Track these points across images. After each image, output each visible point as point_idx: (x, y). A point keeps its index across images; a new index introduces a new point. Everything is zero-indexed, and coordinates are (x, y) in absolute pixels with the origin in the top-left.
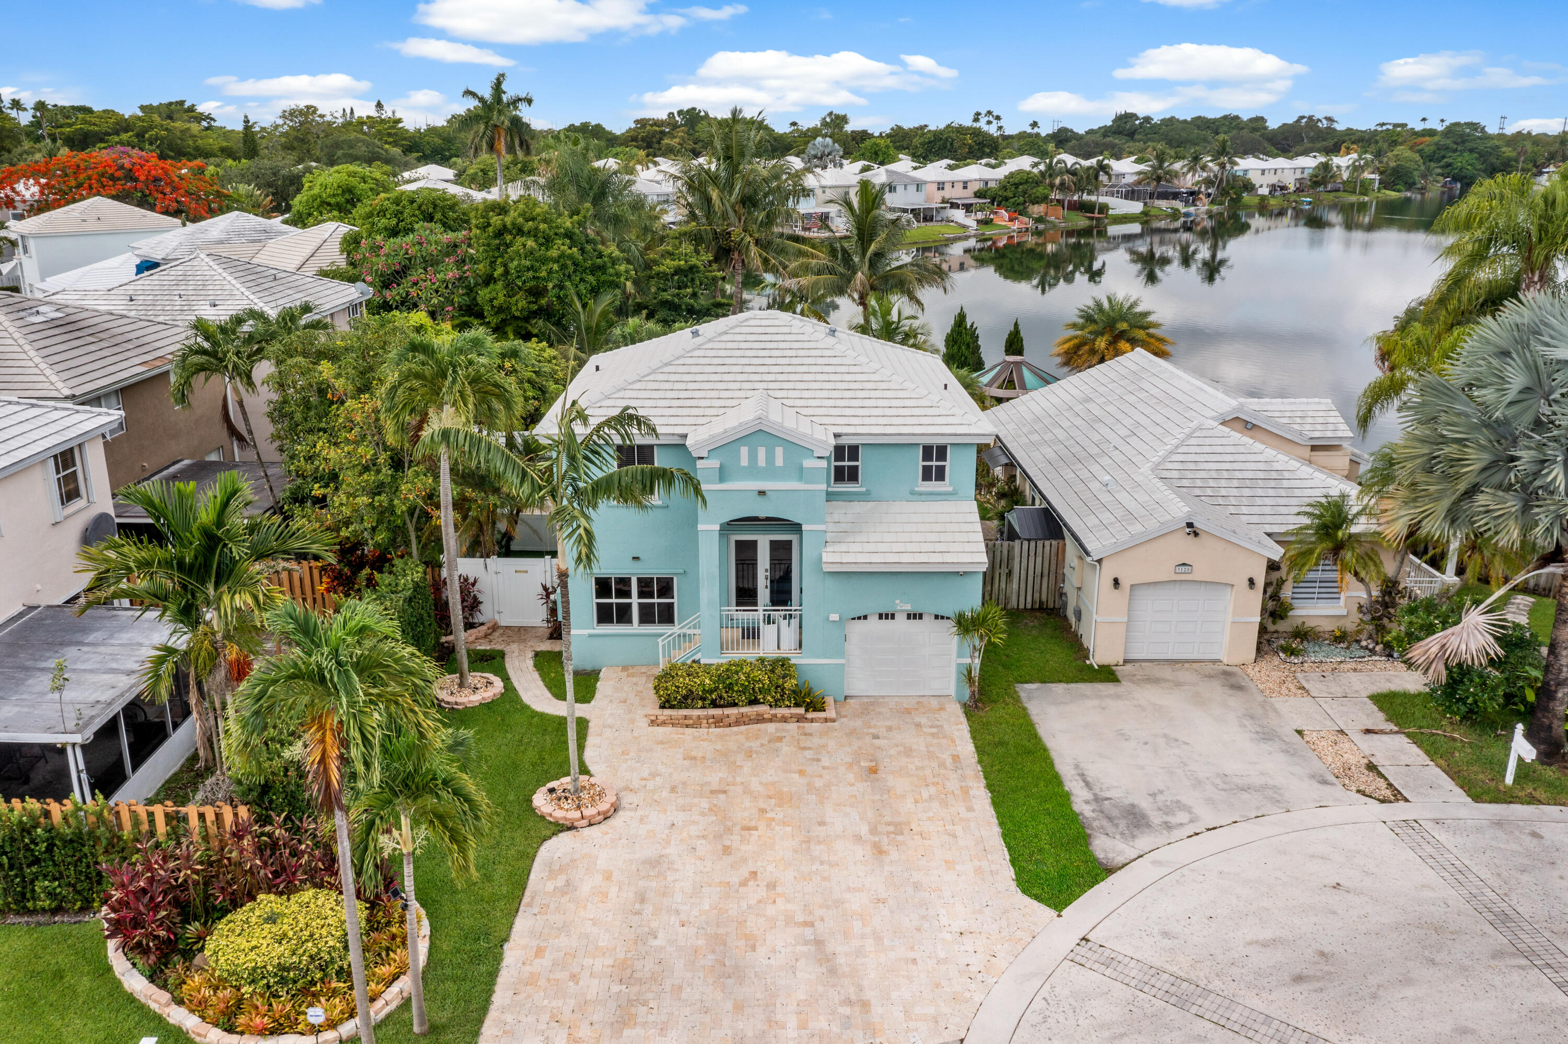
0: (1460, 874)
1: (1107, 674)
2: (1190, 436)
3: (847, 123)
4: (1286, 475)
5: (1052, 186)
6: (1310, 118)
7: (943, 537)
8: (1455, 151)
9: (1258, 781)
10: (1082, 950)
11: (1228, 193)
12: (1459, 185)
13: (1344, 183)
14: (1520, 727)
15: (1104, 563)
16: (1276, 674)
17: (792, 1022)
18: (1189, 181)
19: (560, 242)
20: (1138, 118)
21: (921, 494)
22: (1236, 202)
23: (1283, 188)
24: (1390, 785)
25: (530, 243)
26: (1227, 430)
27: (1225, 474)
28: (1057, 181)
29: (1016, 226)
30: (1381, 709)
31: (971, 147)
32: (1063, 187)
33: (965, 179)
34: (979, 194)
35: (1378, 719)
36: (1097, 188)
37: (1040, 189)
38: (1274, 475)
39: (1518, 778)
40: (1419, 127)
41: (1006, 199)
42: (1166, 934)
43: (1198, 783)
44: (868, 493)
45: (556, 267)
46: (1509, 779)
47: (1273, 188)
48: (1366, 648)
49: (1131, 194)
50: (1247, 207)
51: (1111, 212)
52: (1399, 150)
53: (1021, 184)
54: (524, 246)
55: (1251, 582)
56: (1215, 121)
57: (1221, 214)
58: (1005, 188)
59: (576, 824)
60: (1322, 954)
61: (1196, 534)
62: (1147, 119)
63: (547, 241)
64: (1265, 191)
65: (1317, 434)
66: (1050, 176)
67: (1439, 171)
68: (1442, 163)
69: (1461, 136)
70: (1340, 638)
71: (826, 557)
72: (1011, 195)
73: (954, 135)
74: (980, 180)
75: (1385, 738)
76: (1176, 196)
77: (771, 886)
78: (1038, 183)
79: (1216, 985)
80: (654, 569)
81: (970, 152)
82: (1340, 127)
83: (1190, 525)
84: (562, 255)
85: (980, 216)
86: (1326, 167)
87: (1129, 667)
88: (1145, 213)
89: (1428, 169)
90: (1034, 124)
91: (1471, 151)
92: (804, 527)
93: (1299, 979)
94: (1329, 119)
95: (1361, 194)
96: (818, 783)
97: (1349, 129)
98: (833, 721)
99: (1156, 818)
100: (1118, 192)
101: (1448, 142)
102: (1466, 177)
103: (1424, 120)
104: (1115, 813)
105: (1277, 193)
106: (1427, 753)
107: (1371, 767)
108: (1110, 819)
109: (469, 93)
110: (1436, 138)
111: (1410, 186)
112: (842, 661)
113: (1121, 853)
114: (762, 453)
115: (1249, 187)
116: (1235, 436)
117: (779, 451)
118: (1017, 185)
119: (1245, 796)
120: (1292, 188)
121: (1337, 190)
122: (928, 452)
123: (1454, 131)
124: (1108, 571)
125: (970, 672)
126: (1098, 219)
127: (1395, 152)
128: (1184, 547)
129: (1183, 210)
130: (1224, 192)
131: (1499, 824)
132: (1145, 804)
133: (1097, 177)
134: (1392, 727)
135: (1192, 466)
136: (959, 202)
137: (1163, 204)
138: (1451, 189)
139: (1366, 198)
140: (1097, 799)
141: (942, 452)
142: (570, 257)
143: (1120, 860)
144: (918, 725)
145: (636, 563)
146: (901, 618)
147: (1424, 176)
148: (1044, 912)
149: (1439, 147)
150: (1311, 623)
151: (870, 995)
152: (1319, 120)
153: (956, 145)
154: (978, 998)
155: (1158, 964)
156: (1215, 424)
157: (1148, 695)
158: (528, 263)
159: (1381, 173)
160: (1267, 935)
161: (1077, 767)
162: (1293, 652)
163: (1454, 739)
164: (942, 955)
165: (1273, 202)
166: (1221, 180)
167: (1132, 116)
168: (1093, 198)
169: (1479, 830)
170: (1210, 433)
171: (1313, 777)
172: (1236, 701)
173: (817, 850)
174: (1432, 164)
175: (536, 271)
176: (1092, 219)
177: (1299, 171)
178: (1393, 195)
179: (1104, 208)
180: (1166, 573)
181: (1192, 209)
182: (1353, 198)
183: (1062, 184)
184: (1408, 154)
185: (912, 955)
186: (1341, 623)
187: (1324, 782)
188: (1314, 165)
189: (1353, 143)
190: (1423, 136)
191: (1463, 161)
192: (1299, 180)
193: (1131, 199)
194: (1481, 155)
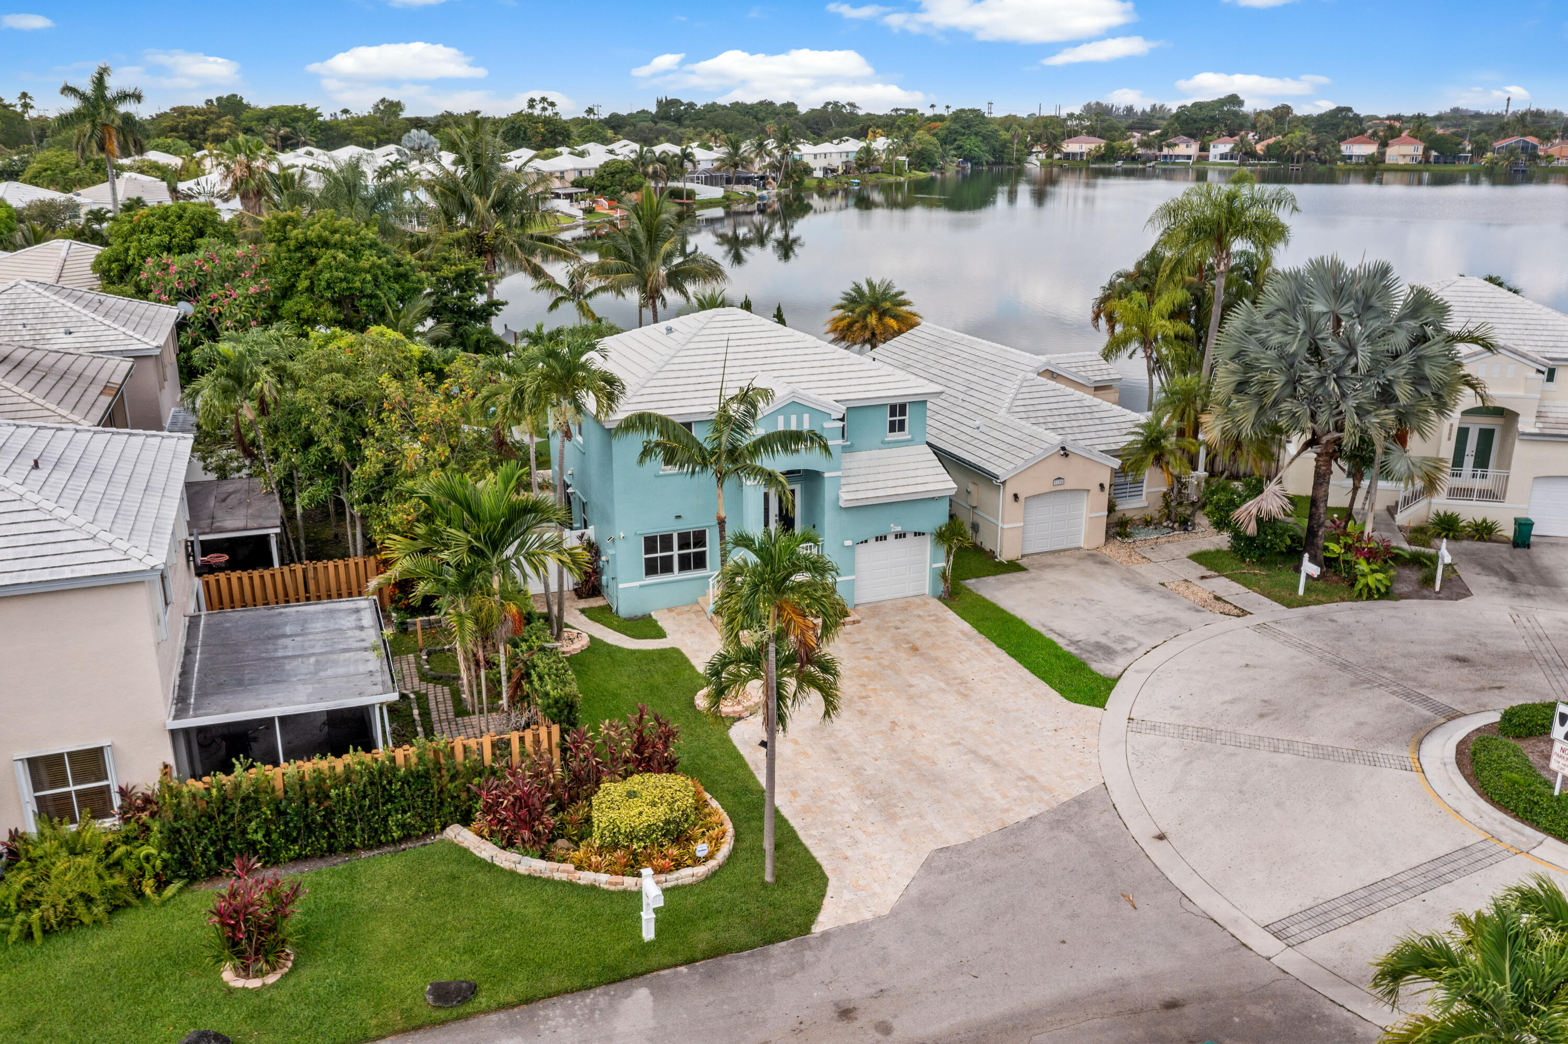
0: (1307, 648)
1: (1013, 567)
2: (1021, 386)
3: (401, 110)
4: (1095, 409)
5: (646, 174)
6: (836, 104)
7: (919, 472)
8: (964, 134)
9: (1161, 616)
10: (1133, 725)
11: (791, 177)
12: (970, 165)
13: (882, 165)
14: (1306, 556)
15: (1008, 484)
16: (1122, 551)
17: (998, 797)
18: (757, 167)
19: (367, 252)
20: (682, 104)
21: (889, 443)
22: (799, 184)
23: (833, 171)
24: (1236, 607)
25: (341, 256)
26: (1044, 379)
27: (1056, 412)
28: (650, 169)
29: (616, 213)
30: (1200, 563)
31: (543, 135)
32: (655, 176)
33: (562, 169)
34: (575, 184)
35: (1203, 571)
36: (682, 175)
37: (636, 177)
38: (1087, 410)
39: (1307, 589)
40: (929, 113)
41: (604, 188)
42: (1174, 708)
43: (1126, 623)
44: (852, 446)
45: (369, 277)
46: (1301, 592)
47: (826, 170)
48: (1167, 527)
49: (710, 180)
50: (809, 189)
51: (697, 197)
52: (921, 133)
53: (617, 173)
54: (335, 258)
55: (1102, 486)
56: (752, 107)
57: (787, 196)
58: (601, 178)
59: (743, 715)
60: (1265, 701)
61: (1067, 455)
62: (691, 105)
63: (356, 253)
64: (818, 174)
65: (1098, 378)
66: (643, 164)
67: (953, 152)
68: (955, 146)
69: (967, 121)
70: (1147, 523)
71: (844, 496)
72: (608, 184)
73: (525, 124)
74: (575, 170)
75: (1214, 580)
76: (747, 181)
77: (912, 727)
78: (632, 173)
79: (1220, 727)
80: (690, 525)
81: (543, 140)
82: (861, 113)
83: (1063, 448)
84: (373, 265)
85: (583, 204)
86: (868, 151)
87: (1025, 560)
88: (727, 198)
89: (944, 150)
90: (590, 111)
91: (976, 134)
92: (826, 475)
93: (1262, 716)
94: (852, 105)
95: (897, 175)
96: (885, 662)
97: (869, 114)
98: (859, 622)
99: (1118, 648)
100: (698, 178)
101: (956, 126)
102: (974, 158)
103: (933, 106)
104: (1090, 649)
105: (830, 176)
106: (1245, 585)
107: (1218, 598)
108: (1090, 652)
109: (68, 90)
110: (947, 124)
111: (933, 166)
112: (853, 577)
113: (1112, 670)
114: (794, 418)
115: (808, 171)
116: (1052, 384)
117: (806, 417)
118: (613, 174)
119: (1159, 626)
120: (840, 171)
121: (876, 172)
122: (893, 408)
123: (958, 116)
124: (1010, 489)
125: (944, 573)
126: (688, 205)
127: (917, 136)
128: (1059, 466)
129: (756, 194)
130: (788, 176)
131: (1310, 618)
132: (1104, 640)
133: (681, 165)
134: (1213, 573)
135: (1031, 408)
136: (560, 192)
137: (739, 189)
138: (964, 168)
139: (902, 179)
140: (1072, 643)
141: (902, 408)
142: (380, 267)
143: (1115, 674)
144: (919, 616)
145: (679, 520)
146: (891, 538)
147: (942, 158)
148: (1096, 711)
149: (951, 131)
150: (1129, 515)
151: (1031, 772)
152: (843, 106)
153: (529, 133)
154: (1095, 761)
155: (1182, 723)
156: (1035, 376)
157: (1050, 575)
158: (341, 275)
159: (908, 156)
160: (1228, 697)
161: (1044, 626)
162: (1128, 536)
163: (1255, 574)
164: (1054, 743)
165: (829, 184)
166: (787, 166)
167: (675, 103)
168: (680, 185)
169: (1301, 623)
170: (1033, 383)
171: (1189, 609)
172: (1108, 571)
173: (923, 701)
174: (948, 147)
175: (348, 282)
176: (682, 204)
177: (844, 155)
178: (921, 175)
179: (691, 194)
180: (1047, 486)
181: (765, 192)
182: (891, 179)
183: (655, 172)
184: (928, 137)
185: (1035, 747)
186: (1145, 512)
187: (1198, 611)
188: (857, 149)
189: (878, 127)
190: (935, 121)
191: (971, 143)
192: (846, 163)
193: (712, 185)
194: (984, 138)
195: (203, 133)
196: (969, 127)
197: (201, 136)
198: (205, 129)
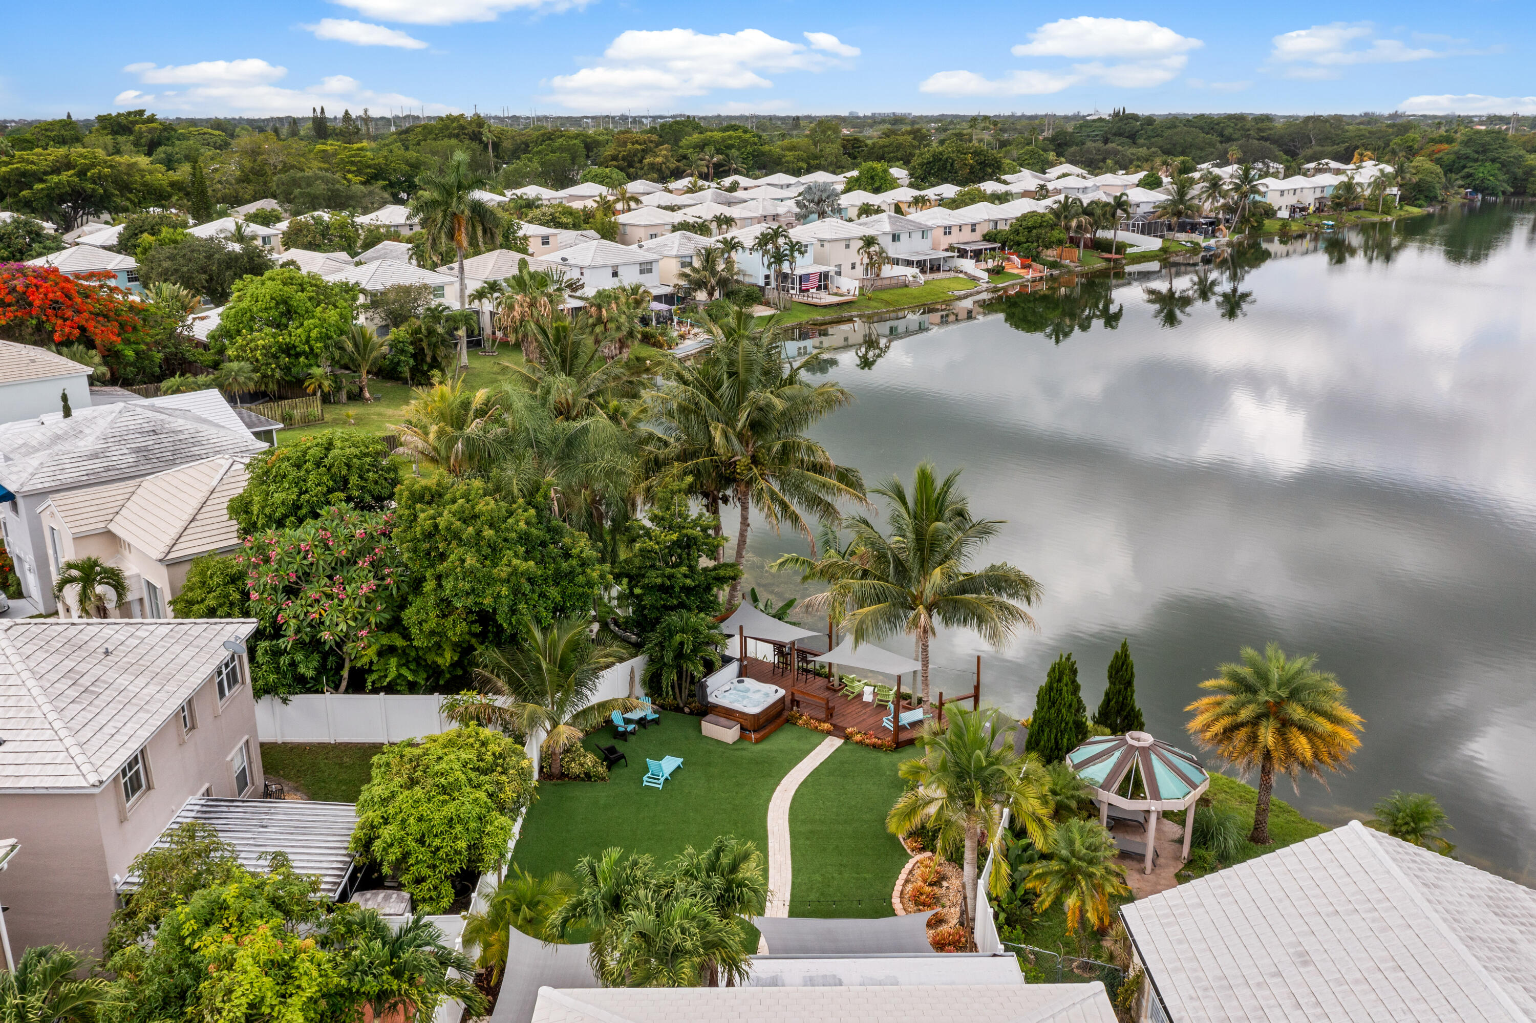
5: (1068, 228)
8: (1476, 160)
11: (1248, 221)
12: (1480, 196)
13: (1365, 201)
18: (1208, 212)
20: (1139, 117)
22: (1257, 228)
23: (1303, 209)
28: (1074, 224)
29: (1030, 275)
31: (972, 167)
32: (1079, 231)
33: (974, 221)
34: (987, 238)
36: (1114, 224)
37: (1055, 234)
41: (1018, 244)
45: (505, 590)
47: (1293, 209)
49: (1148, 229)
50: (1270, 233)
51: (1129, 250)
52: (1421, 161)
57: (1240, 244)
58: (1017, 232)
64: (1284, 214)
66: (1066, 220)
67: (1460, 182)
68: (1462, 174)
69: (1483, 145)
72: (1023, 239)
73: (953, 155)
74: (989, 221)
76: (1194, 228)
78: (1052, 226)
81: (971, 173)
85: (991, 264)
86: (1349, 187)
88: (1164, 250)
89: (1449, 180)
91: (1493, 161)
95: (1384, 213)
100: (1134, 226)
101: (1469, 151)
102: (1486, 188)
105: (1297, 215)
110: (1456, 147)
111: (1431, 199)
115: (1270, 212)
118: (1030, 229)
120: (1312, 209)
121: (1357, 210)
126: (1116, 261)
127: (1415, 163)
129: (1203, 245)
130: (1244, 220)
133: (1113, 215)
136: (967, 248)
137: (1182, 237)
138: (1472, 201)
139: (1390, 218)
147: (1446, 188)
149: (1459, 157)
153: (956, 166)
158: (467, 586)
159: (1402, 188)
165: (1294, 227)
166: (1244, 208)
168: (1110, 235)
174: (1453, 176)
176: (1109, 259)
177: (1318, 191)
178: (1415, 211)
179: (1121, 248)
181: (1212, 242)
182: (1376, 218)
183: (1078, 227)
184: (1428, 165)
188: (1336, 183)
189: (1366, 149)
190: (1441, 142)
191: (1484, 171)
192: (1320, 200)
193: (1149, 234)
194: (1503, 165)
195: (641, 162)
196: (1484, 151)
197: (638, 165)
198: (643, 158)
